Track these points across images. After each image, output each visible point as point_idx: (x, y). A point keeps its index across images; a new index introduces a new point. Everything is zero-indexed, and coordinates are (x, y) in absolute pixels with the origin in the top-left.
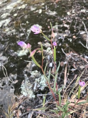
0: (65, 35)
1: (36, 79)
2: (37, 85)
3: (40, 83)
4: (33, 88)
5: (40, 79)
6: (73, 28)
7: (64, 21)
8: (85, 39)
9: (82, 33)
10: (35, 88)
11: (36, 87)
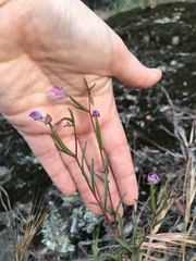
0: (129, 116)
1: (75, 210)
2: (78, 222)
3: (85, 217)
4: (68, 229)
5: (84, 210)
6: (145, 100)
7: (125, 90)
8: (169, 119)
9: (164, 108)
10: (73, 230)
11: (77, 227)
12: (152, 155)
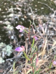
1: (3, 49)
2: (5, 53)
3: (7, 51)
4: (2, 56)
11: (4, 55)
12: (27, 30)
